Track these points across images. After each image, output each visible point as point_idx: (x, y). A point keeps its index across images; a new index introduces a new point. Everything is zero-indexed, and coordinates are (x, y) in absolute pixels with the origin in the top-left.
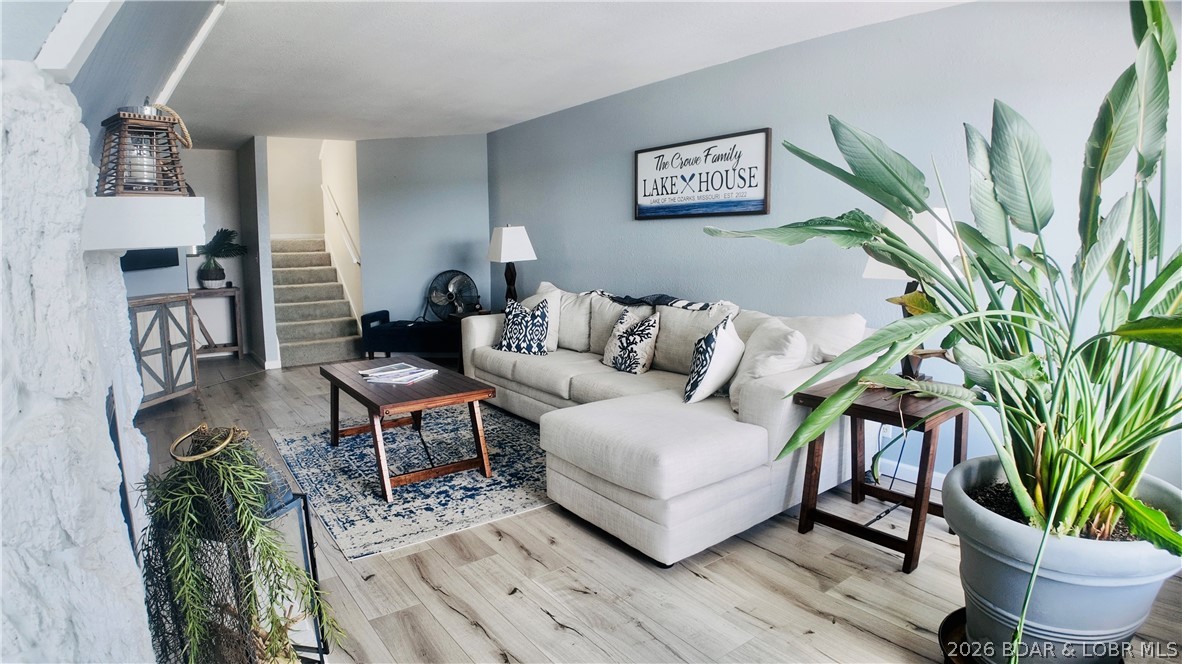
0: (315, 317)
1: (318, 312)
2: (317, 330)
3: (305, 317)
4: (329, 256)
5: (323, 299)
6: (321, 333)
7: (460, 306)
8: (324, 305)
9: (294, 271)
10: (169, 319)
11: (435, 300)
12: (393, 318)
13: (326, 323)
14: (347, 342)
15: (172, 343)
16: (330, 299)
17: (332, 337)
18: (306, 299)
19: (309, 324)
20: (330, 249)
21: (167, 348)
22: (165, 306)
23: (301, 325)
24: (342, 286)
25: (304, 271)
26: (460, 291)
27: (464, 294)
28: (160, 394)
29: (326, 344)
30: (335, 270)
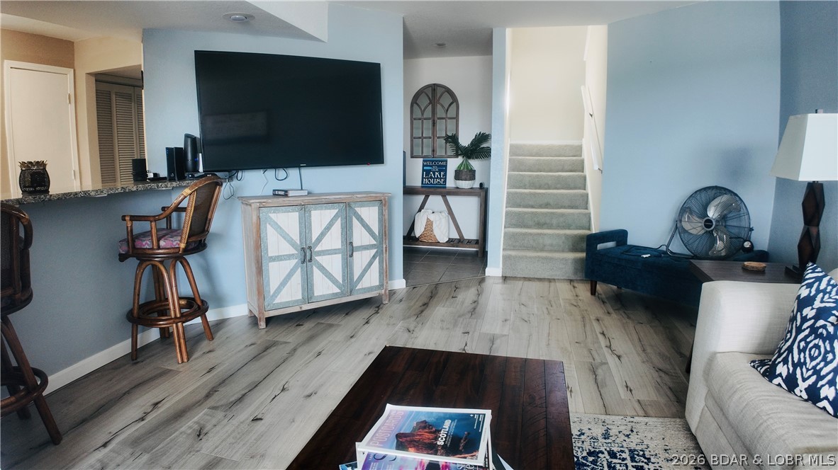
0: (550, 227)
1: (554, 222)
2: (548, 241)
3: (540, 225)
4: (582, 162)
5: (565, 208)
6: (551, 245)
7: (721, 239)
8: (562, 215)
9: (541, 176)
10: (354, 219)
11: (687, 226)
12: (632, 241)
13: (558, 235)
14: (576, 261)
15: (355, 245)
16: (572, 208)
17: (563, 251)
18: (547, 205)
19: (540, 234)
20: (585, 156)
21: (349, 249)
22: (349, 205)
23: (531, 234)
24: (588, 194)
25: (551, 176)
26: (723, 218)
27: (730, 223)
28: (335, 295)
29: (551, 259)
30: (585, 178)
